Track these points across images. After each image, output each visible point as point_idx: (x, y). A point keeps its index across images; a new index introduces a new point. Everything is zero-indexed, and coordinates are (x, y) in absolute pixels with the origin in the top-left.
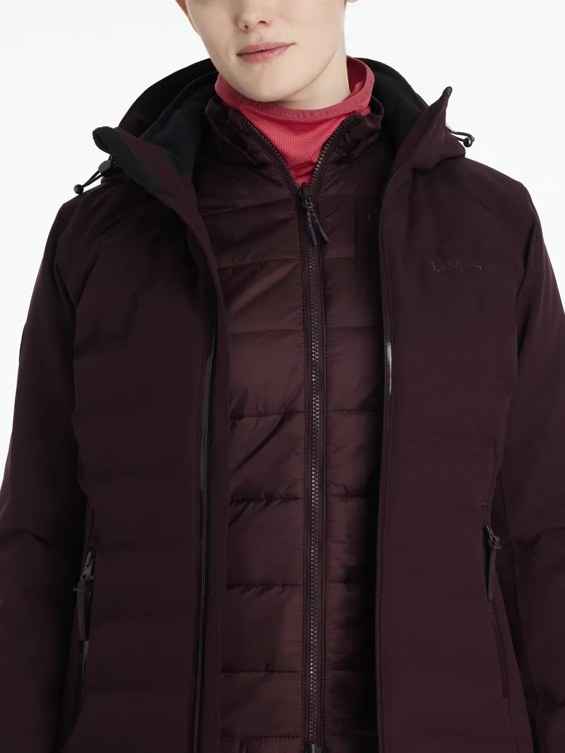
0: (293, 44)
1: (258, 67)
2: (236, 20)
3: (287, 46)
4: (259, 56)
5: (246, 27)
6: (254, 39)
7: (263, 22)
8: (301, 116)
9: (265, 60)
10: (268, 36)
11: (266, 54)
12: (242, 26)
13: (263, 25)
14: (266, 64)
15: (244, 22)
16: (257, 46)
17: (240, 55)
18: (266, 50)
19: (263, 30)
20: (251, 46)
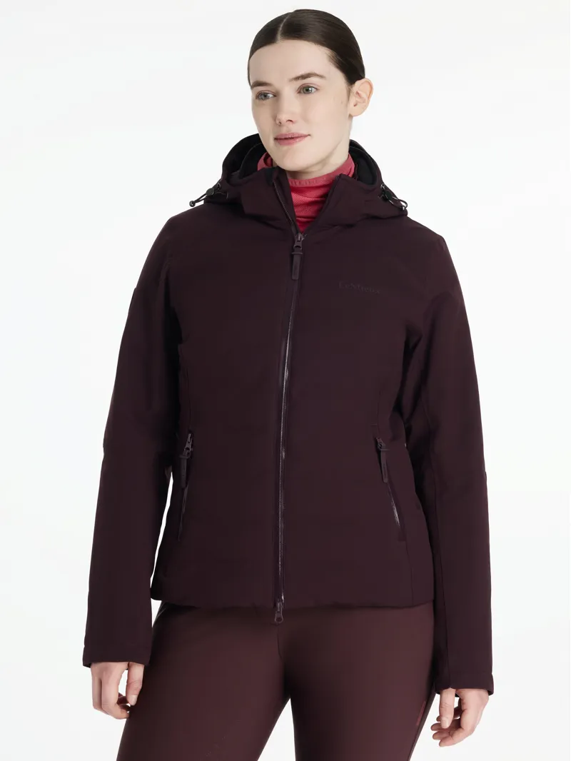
0: (309, 135)
1: (285, 148)
2: (275, 118)
3: (306, 136)
4: (286, 141)
5: (280, 123)
6: (284, 131)
7: (291, 121)
8: (308, 183)
9: (289, 144)
10: (295, 129)
11: (291, 141)
12: (277, 122)
13: (289, 122)
14: (289, 147)
15: (279, 120)
16: (286, 135)
17: (276, 139)
18: (292, 138)
19: (290, 125)
20: (282, 135)
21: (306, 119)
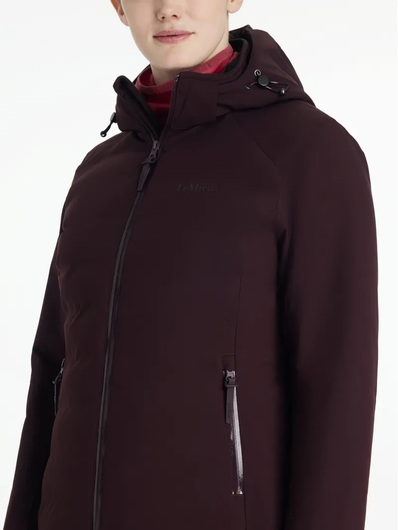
0: (193, 33)
2: (157, 13)
3: (189, 34)
4: (170, 39)
5: (163, 18)
6: (167, 27)
7: (175, 16)
9: (173, 42)
10: (178, 25)
11: (174, 38)
12: (160, 17)
13: (173, 17)
15: (162, 14)
16: (169, 31)
17: (155, 37)
18: (175, 36)
19: (174, 21)
20: (165, 31)
21: (191, 15)
